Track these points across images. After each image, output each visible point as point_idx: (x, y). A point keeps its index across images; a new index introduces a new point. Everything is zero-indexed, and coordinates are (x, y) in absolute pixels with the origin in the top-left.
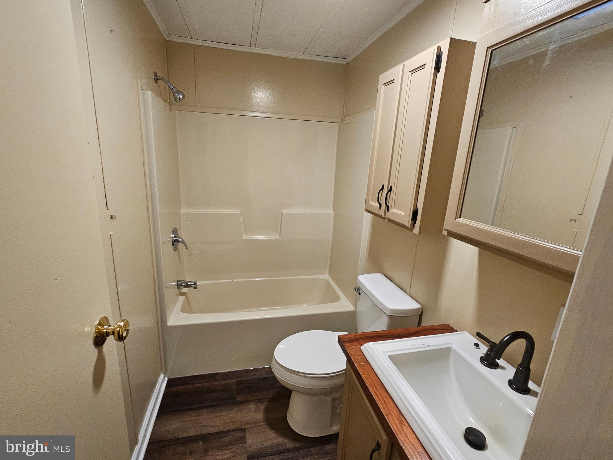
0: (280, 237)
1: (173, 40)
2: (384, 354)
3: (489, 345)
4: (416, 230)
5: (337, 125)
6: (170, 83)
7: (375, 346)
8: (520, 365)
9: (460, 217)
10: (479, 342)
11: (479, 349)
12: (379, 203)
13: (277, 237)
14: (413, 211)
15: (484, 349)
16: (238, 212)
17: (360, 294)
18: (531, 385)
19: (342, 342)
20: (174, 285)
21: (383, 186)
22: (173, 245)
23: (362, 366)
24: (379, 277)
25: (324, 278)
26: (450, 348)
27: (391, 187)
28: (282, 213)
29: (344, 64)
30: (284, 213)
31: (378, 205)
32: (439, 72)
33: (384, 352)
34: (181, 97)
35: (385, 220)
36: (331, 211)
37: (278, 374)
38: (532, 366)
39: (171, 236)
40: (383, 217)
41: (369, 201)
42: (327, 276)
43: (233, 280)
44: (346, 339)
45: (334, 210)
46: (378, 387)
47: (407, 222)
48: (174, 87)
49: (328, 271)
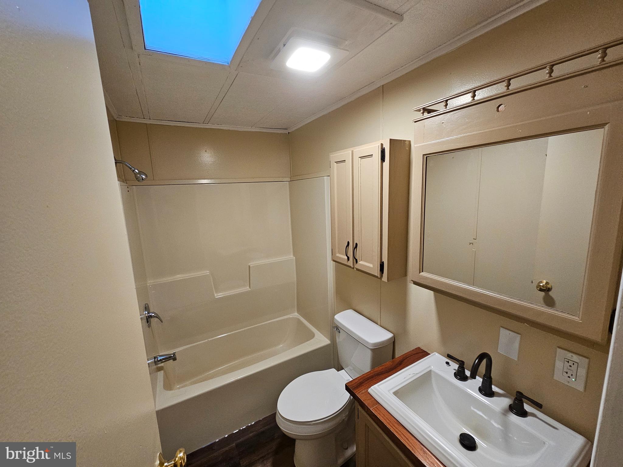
0: (250, 288)
1: (123, 120)
2: (389, 392)
3: (459, 363)
4: (385, 278)
5: (288, 184)
6: (131, 166)
7: (380, 386)
8: (485, 376)
9: (423, 272)
10: (449, 360)
11: (450, 365)
12: (347, 256)
13: (247, 289)
14: (380, 264)
15: (455, 366)
16: (207, 273)
17: (339, 332)
18: (494, 388)
19: (352, 390)
20: (152, 363)
21: (348, 243)
22: (148, 322)
23: (376, 409)
24: (350, 312)
25: (294, 316)
26: (430, 371)
27: (356, 244)
28: (249, 267)
29: (286, 134)
30: (251, 266)
31: (346, 258)
32: (384, 162)
33: (389, 391)
34: (144, 177)
35: (354, 269)
36: (291, 257)
37: (284, 427)
38: (492, 375)
39: (145, 313)
40: (352, 267)
41: (335, 255)
42: (296, 314)
43: (209, 340)
44: (353, 386)
45: (294, 255)
46: (396, 425)
47: (377, 273)
48: (135, 169)
49: (296, 309)
